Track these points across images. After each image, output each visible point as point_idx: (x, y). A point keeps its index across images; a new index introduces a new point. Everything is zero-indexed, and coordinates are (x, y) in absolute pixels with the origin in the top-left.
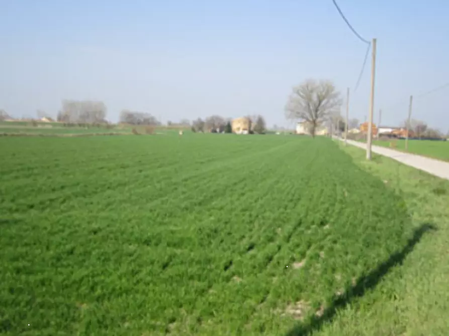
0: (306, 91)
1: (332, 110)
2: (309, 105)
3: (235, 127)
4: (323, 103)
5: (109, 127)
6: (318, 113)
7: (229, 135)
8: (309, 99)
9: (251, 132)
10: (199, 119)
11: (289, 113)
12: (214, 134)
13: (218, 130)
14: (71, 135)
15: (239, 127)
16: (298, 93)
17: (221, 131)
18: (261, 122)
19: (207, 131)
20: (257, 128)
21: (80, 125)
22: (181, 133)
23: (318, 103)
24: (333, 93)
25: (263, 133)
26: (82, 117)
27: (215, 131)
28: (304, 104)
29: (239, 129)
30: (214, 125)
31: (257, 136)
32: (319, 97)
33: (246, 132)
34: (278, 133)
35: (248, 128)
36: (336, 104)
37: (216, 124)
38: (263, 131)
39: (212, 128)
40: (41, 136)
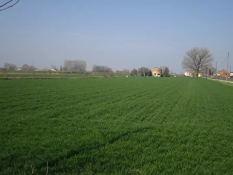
0: (193, 54)
1: (207, 64)
2: (195, 61)
3: (153, 73)
4: (202, 60)
5: (88, 73)
6: (200, 65)
7: (150, 77)
8: (195, 58)
9: (162, 76)
10: (135, 69)
11: (184, 65)
12: (143, 77)
13: (144, 75)
14: (75, 78)
15: (155, 73)
16: (189, 55)
17: (146, 75)
18: (167, 70)
19: (139, 75)
20: (165, 73)
21: (73, 73)
22: (127, 77)
23: (200, 60)
24: (208, 54)
25: (169, 76)
26: (74, 68)
27: (143, 76)
28: (192, 61)
29: (155, 74)
30: (142, 72)
31: (165, 78)
32: (200, 57)
33: (159, 76)
34: (175, 76)
35: (160, 74)
36: (209, 61)
37: (144, 72)
38: (168, 75)
39: (142, 74)
40: (61, 78)
